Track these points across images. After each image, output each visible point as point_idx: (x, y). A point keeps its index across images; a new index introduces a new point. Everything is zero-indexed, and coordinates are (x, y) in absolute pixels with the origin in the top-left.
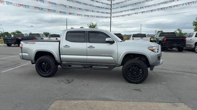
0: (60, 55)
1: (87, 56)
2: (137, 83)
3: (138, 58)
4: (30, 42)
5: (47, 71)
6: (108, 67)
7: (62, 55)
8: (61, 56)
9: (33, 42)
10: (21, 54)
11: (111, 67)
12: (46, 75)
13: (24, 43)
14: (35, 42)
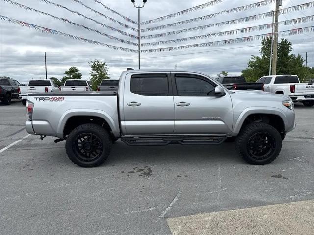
0: (120, 121)
1: (175, 120)
2: (263, 164)
3: (261, 121)
4: (50, 97)
5: (91, 155)
6: (212, 140)
7: (125, 121)
8: (123, 123)
9: (58, 97)
10: (28, 123)
11: (218, 139)
12: (91, 162)
13: (37, 98)
14: (63, 97)
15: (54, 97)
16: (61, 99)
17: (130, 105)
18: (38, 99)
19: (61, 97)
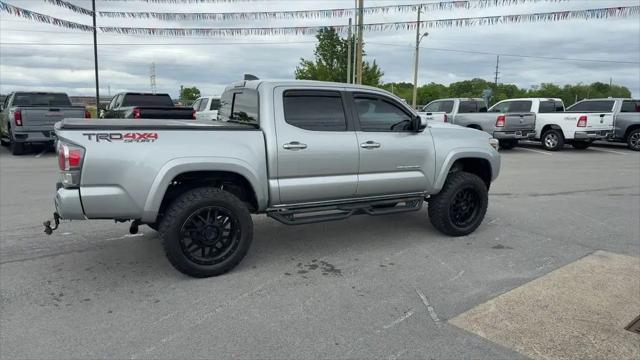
0: (268, 179)
1: (358, 174)
4: (124, 133)
7: (278, 178)
8: (273, 183)
9: (142, 132)
10: (69, 194)
13: (89, 135)
14: (153, 132)
15: (132, 132)
16: (149, 136)
17: (288, 148)
18: (94, 138)
19: (149, 132)
